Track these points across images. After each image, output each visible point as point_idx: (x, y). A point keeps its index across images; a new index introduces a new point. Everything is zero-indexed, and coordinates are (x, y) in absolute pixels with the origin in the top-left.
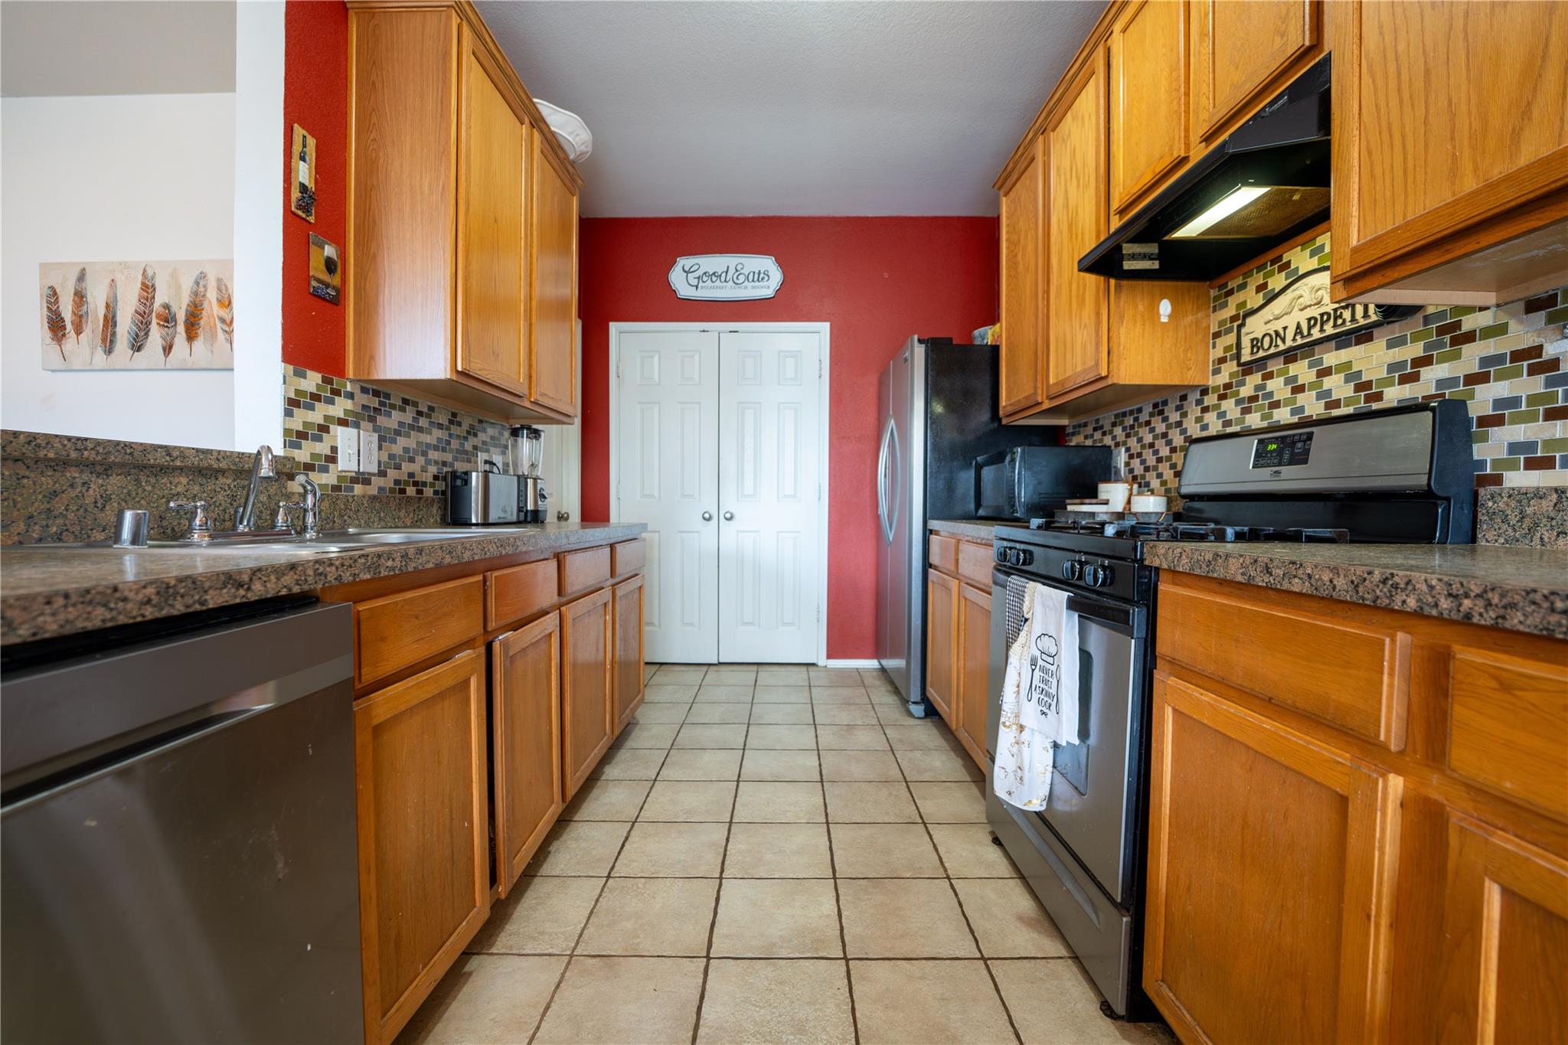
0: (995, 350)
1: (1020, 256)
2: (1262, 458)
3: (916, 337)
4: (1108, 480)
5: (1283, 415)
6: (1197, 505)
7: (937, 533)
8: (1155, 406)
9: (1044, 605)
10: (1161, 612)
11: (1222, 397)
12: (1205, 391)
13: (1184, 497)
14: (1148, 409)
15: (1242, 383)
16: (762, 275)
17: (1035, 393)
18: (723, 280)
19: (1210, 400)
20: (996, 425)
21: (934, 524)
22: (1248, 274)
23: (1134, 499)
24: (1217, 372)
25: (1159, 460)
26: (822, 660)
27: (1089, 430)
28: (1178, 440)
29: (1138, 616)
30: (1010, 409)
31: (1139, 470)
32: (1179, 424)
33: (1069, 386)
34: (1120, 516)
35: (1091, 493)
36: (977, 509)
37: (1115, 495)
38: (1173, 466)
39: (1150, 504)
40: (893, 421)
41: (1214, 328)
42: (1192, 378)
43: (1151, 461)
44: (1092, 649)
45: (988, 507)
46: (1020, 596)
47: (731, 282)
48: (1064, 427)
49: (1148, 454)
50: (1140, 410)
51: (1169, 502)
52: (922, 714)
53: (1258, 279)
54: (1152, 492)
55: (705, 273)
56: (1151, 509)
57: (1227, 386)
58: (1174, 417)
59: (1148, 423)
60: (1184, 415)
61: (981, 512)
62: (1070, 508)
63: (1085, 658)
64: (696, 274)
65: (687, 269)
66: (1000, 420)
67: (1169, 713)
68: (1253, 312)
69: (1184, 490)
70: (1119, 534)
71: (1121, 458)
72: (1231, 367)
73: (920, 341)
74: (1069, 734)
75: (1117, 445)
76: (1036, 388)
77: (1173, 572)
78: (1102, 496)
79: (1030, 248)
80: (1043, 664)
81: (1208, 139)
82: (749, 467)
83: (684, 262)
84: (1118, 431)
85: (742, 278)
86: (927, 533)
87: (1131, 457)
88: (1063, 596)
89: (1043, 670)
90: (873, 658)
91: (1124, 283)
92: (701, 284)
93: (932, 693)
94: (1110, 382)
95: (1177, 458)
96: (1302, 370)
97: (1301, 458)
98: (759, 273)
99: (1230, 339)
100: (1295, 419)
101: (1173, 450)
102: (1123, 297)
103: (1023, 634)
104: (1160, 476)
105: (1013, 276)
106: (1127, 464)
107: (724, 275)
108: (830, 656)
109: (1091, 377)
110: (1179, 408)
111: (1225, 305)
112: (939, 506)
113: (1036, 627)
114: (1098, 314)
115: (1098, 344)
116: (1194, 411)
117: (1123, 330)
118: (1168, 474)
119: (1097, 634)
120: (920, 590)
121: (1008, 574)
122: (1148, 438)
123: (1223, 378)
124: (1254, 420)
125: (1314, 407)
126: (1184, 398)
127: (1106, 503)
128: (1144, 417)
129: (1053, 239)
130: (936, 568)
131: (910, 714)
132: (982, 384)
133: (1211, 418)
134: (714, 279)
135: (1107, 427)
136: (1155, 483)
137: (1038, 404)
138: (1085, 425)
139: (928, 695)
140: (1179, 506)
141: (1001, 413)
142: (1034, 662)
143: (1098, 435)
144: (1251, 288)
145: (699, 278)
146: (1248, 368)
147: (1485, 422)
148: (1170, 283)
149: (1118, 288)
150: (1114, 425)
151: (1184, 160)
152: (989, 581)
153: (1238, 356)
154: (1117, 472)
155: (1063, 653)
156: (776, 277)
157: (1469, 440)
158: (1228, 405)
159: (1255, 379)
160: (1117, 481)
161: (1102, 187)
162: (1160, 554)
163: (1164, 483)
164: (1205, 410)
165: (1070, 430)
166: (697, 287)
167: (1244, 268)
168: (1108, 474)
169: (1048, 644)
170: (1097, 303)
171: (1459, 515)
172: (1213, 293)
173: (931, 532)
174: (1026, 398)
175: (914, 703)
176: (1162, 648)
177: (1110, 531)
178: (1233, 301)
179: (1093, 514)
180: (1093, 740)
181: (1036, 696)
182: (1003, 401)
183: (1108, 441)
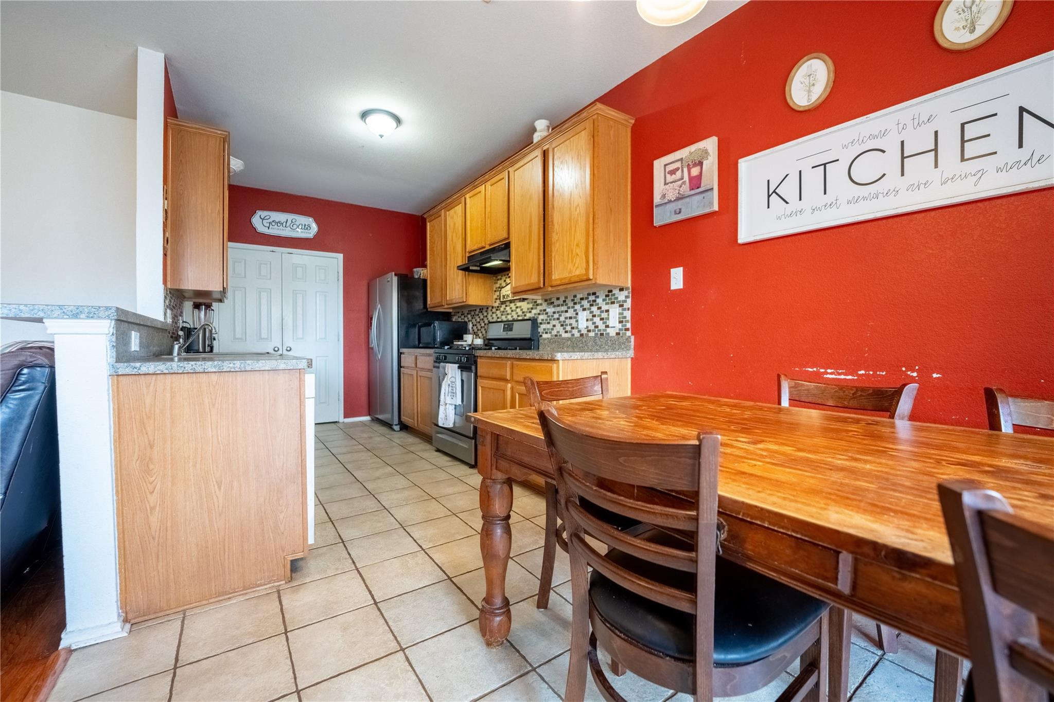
0: (425, 281)
1: (435, 249)
2: (505, 329)
3: (393, 273)
4: (466, 334)
5: (509, 318)
6: (491, 342)
7: (403, 353)
8: (480, 309)
9: (452, 369)
10: (478, 366)
11: (497, 310)
12: (493, 307)
13: (488, 339)
14: (478, 310)
15: (501, 307)
16: (306, 227)
17: (442, 302)
18: (284, 225)
19: (494, 310)
20: (425, 310)
21: (402, 350)
22: (502, 276)
23: (474, 340)
24: (495, 302)
25: (481, 327)
26: (342, 419)
27: (460, 315)
28: (486, 322)
29: (473, 368)
30: (431, 306)
31: (476, 330)
32: (486, 316)
33: (454, 301)
34: (470, 345)
35: (461, 338)
36: (419, 344)
37: (468, 338)
38: (485, 330)
39: (479, 342)
40: (379, 306)
41: (494, 289)
42: (489, 303)
43: (479, 328)
44: (464, 379)
45: (424, 343)
46: (444, 368)
47: (289, 228)
48: (450, 313)
49: (478, 325)
50: (476, 310)
51: (484, 341)
52: (399, 429)
53: (504, 278)
54: (479, 338)
55: (273, 221)
56: (479, 343)
57: (498, 307)
58: (485, 314)
59: (478, 315)
60: (488, 314)
61: (421, 345)
62: (455, 343)
63: (462, 381)
64: (269, 221)
65: (262, 217)
66: (427, 309)
67: (480, 388)
68: (503, 287)
69: (487, 337)
70: (470, 349)
71: (470, 326)
72: (498, 302)
73: (395, 275)
74: (459, 402)
75: (469, 321)
76: (442, 299)
77: (480, 356)
78: (465, 339)
79: (439, 248)
80: (452, 385)
81: (490, 245)
82: (300, 323)
83: (260, 213)
84: (469, 316)
85: (295, 227)
86: (400, 354)
87: (473, 325)
88: (457, 365)
89: (452, 387)
90: (367, 416)
91: (470, 273)
92: (271, 226)
93: (403, 418)
94: (467, 303)
95: (486, 327)
96: (512, 305)
97: (511, 330)
98: (305, 225)
99: (498, 293)
100: (511, 319)
101: (485, 324)
102: (470, 278)
103: (446, 379)
104: (482, 332)
105: (432, 255)
106: (472, 328)
107: (285, 223)
108: (345, 417)
109: (461, 301)
110: (486, 311)
111: (497, 283)
112: (404, 343)
113: (450, 376)
114: (463, 281)
115: (463, 291)
116: (490, 313)
117: (470, 288)
118: (484, 332)
119: (465, 374)
120: (397, 377)
121: (439, 363)
122: (478, 320)
123: (496, 305)
124: (504, 318)
125: (515, 317)
126: (487, 308)
127: (466, 341)
128: (477, 313)
129: (448, 249)
130: (404, 367)
131: (394, 430)
132: (419, 294)
133: (494, 315)
134: (279, 225)
135: (466, 315)
136: (480, 335)
137: (443, 306)
138: (458, 312)
139: (402, 420)
140: (486, 343)
141: (428, 306)
142: (449, 385)
143: (463, 317)
144: (503, 280)
145: (270, 223)
146: (503, 303)
147: (541, 323)
148: (483, 274)
149: (468, 274)
150: (468, 314)
151: (484, 247)
152: (431, 367)
153: (500, 299)
154: (469, 330)
155: (457, 380)
156: (314, 228)
157: (538, 327)
158: (498, 312)
159: (504, 306)
160: (469, 334)
161: (464, 242)
162: (478, 353)
163: (483, 335)
164: (493, 313)
165: (453, 314)
166: (269, 228)
167: (501, 274)
168: (466, 331)
169: (453, 380)
170: (462, 278)
171: (536, 344)
172: (494, 278)
173: (401, 353)
174: (439, 303)
175: (396, 425)
176: (478, 374)
177: (467, 348)
178: (499, 282)
179: (462, 345)
180: (464, 403)
181: (450, 394)
182: (429, 302)
183: (466, 319)
